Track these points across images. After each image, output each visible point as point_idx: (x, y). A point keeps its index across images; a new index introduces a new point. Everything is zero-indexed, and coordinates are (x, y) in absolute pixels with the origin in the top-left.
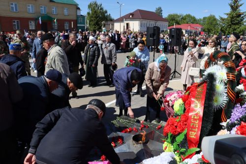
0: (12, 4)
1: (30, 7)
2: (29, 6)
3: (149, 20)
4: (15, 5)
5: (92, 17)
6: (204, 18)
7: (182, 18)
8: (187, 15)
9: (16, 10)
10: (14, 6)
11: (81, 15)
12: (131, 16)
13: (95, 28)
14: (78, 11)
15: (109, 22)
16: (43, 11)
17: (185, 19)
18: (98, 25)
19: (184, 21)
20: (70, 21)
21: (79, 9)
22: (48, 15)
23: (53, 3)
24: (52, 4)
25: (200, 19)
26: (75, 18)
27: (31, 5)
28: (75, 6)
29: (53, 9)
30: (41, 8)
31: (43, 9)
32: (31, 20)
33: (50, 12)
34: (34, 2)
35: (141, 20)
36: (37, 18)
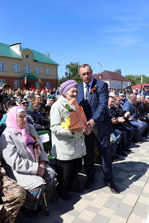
1: (16, 67)
2: (15, 65)
3: (116, 81)
4: (3, 64)
7: (138, 79)
12: (100, 77)
16: (27, 70)
23: (37, 62)
24: (35, 63)
26: (55, 78)
28: (56, 65)
29: (36, 69)
30: (26, 68)
31: (27, 68)
32: (15, 79)
33: (34, 72)
34: (19, 61)
35: (111, 80)
36: (21, 77)
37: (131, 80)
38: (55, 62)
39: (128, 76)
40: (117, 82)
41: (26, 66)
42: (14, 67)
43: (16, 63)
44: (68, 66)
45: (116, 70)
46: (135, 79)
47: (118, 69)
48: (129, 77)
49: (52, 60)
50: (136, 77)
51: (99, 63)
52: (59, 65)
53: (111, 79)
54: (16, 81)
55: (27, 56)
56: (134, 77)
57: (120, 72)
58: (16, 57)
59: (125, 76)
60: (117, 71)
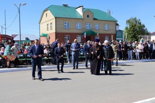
0: (66, 23)
1: (78, 25)
2: (77, 24)
4: (68, 23)
5: (130, 31)
9: (68, 27)
10: (67, 25)
11: (120, 30)
13: (132, 40)
14: (117, 26)
15: (145, 36)
16: (88, 27)
18: (136, 38)
20: (109, 35)
21: (118, 25)
22: (92, 30)
24: (95, 21)
26: (114, 32)
27: (79, 23)
29: (96, 26)
33: (94, 28)
34: (81, 20)
38: (114, 19)
41: (87, 24)
43: (79, 22)
44: (128, 22)
55: (88, 16)
58: (78, 18)
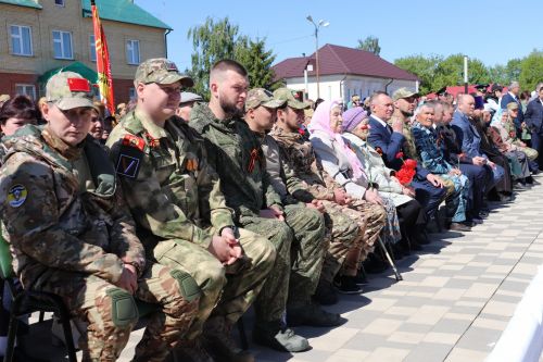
1: (20, 36)
6: (512, 64)
7: (440, 70)
8: (452, 57)
12: (310, 68)
16: (62, 48)
17: (450, 72)
19: (448, 77)
24: (89, 23)
25: (499, 68)
27: (20, 27)
28: (162, 31)
30: (55, 40)
31: (61, 41)
32: (22, 82)
33: (85, 54)
34: (32, 16)
35: (349, 77)
36: (41, 73)
37: (416, 74)
38: (156, 20)
39: (407, 63)
40: (370, 82)
42: (14, 36)
45: (361, 42)
46: (430, 71)
47: (369, 39)
48: (409, 66)
49: (145, 12)
50: (434, 61)
51: (309, 18)
52: (170, 30)
53: (348, 74)
54: (24, 86)
56: (428, 65)
57: (378, 49)
58: (18, 2)
59: (396, 60)
60: (364, 44)
